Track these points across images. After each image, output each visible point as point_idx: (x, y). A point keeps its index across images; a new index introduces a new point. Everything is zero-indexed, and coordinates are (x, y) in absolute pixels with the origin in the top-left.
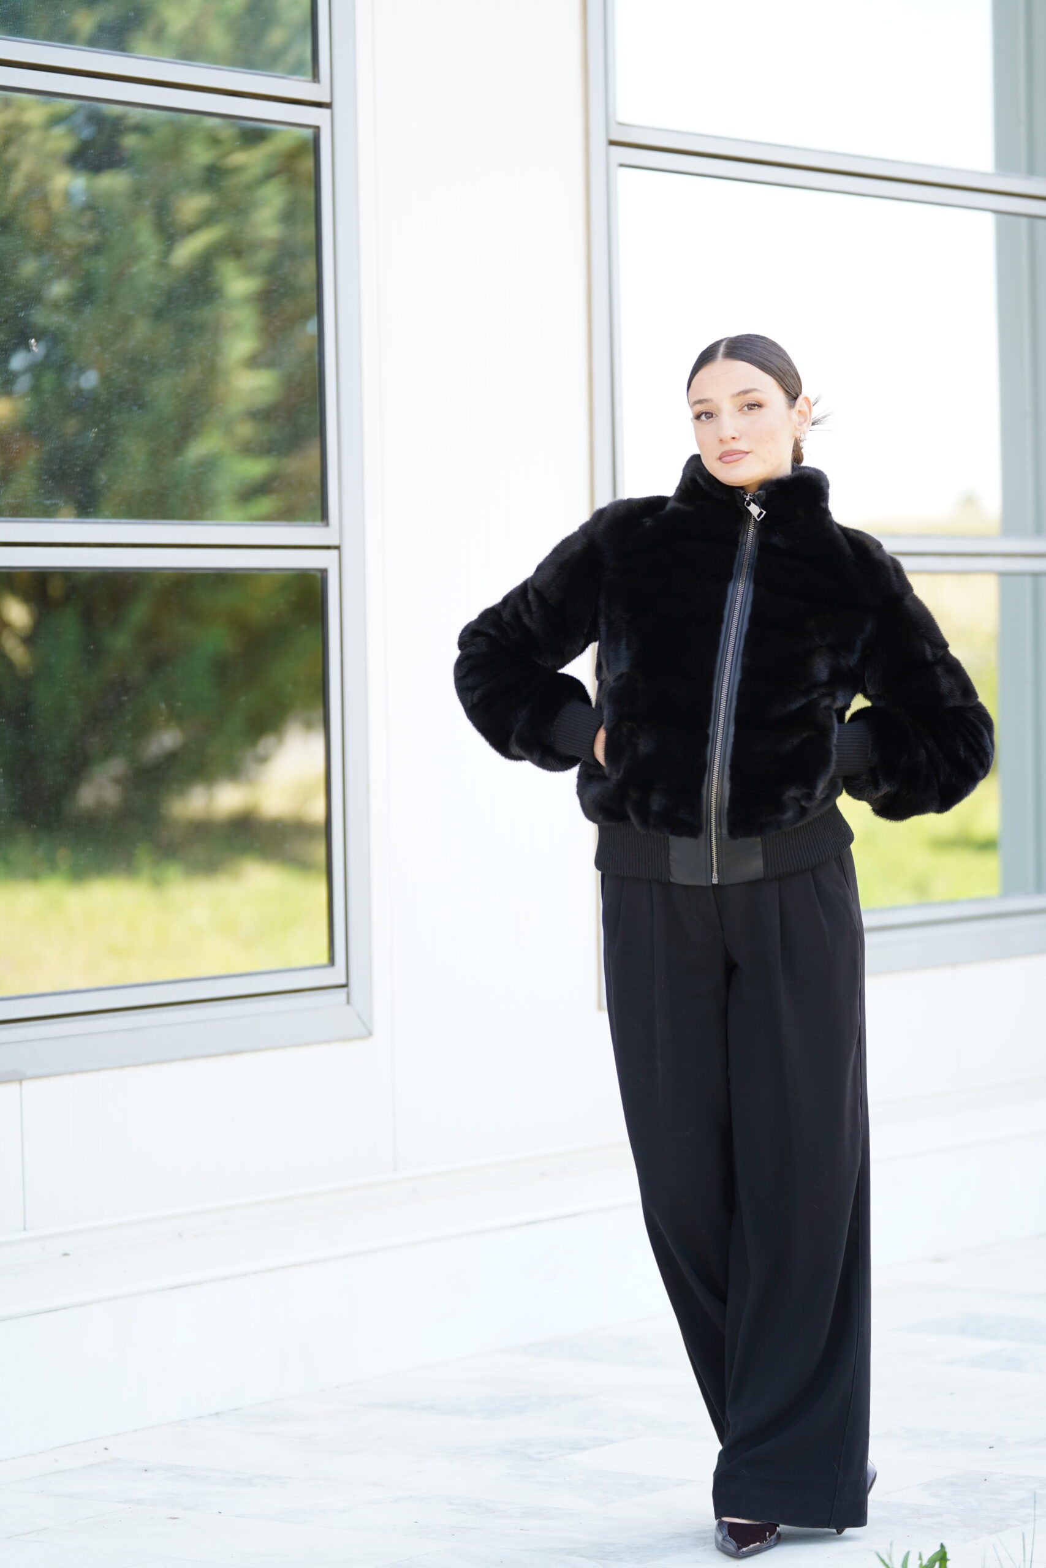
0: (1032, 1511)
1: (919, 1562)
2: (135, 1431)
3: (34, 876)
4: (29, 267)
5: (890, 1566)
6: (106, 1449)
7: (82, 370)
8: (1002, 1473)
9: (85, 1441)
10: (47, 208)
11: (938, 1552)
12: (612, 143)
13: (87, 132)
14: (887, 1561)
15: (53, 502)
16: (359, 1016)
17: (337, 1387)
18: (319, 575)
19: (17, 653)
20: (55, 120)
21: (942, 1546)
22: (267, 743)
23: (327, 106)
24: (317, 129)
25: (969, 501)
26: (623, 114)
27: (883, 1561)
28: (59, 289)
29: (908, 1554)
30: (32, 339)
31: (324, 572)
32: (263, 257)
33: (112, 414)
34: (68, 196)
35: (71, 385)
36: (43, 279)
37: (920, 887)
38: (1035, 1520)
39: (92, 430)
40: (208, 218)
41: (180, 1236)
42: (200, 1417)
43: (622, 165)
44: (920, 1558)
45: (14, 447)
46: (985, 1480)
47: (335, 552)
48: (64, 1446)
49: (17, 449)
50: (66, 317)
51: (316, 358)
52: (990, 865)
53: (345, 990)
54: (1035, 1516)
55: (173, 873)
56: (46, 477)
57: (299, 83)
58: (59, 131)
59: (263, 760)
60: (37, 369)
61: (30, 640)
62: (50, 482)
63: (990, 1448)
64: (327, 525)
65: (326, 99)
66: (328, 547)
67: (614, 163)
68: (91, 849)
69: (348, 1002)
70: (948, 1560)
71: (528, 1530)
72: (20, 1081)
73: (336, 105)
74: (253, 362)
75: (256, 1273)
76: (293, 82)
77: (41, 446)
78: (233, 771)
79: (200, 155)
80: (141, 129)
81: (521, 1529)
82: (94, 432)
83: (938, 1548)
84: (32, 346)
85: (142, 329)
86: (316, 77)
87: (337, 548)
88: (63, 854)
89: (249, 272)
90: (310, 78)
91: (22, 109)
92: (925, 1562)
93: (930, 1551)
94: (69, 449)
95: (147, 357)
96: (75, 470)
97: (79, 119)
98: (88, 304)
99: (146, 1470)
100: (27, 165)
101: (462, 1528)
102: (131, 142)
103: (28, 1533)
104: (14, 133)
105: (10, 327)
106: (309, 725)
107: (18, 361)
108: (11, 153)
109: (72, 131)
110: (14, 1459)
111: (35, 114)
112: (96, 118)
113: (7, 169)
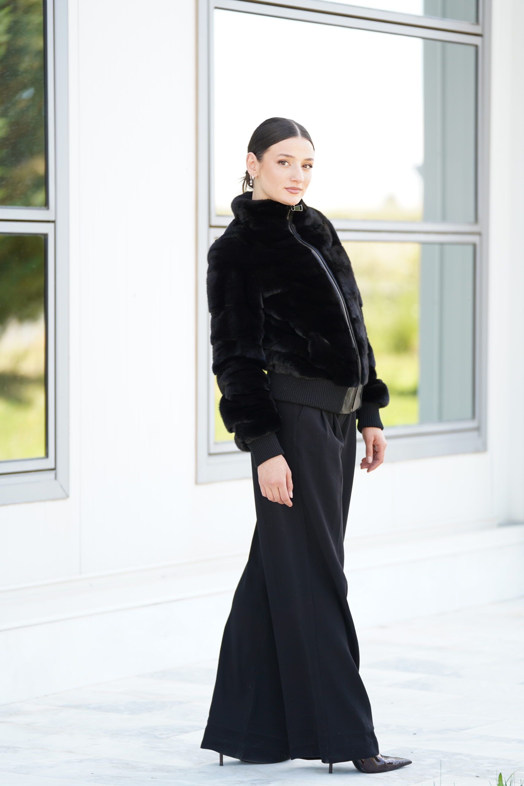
0: (439, 771)
8: (421, 749)
16: (62, 487)
17: (46, 696)
18: (43, 237)
25: (391, 200)
31: (46, 236)
38: (441, 776)
43: (216, 8)
46: (412, 752)
47: (52, 225)
51: (43, 113)
53: (53, 473)
54: (441, 773)
63: (414, 734)
64: (48, 209)
66: (48, 222)
67: (212, 5)
69: (56, 478)
71: (156, 778)
81: (152, 778)
87: (54, 222)
101: (118, 777)
106: (22, 320)
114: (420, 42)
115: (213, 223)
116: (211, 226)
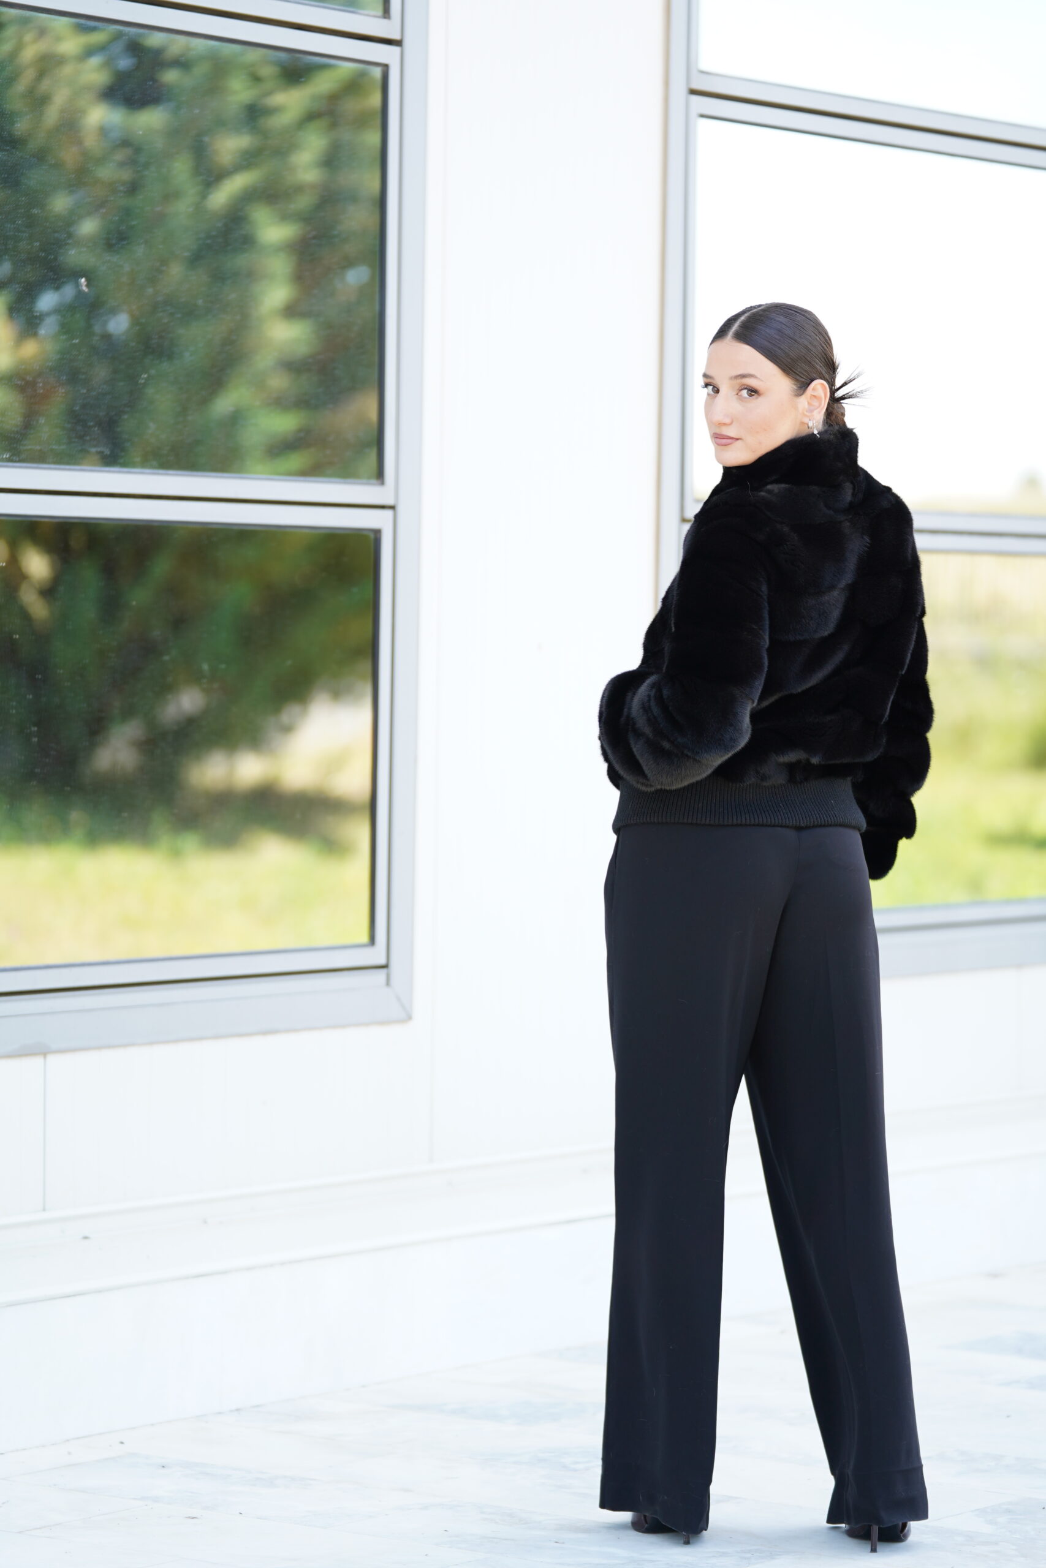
2: (152, 1425)
3: (48, 840)
4: (61, 203)
6: (122, 1443)
7: (114, 311)
9: (99, 1434)
10: (80, 142)
12: (693, 92)
13: (125, 63)
16: (399, 999)
17: (363, 1386)
18: (372, 536)
19: (38, 608)
20: (89, 52)
22: (291, 712)
23: (397, 43)
24: (385, 68)
28: (88, 227)
30: (82, 278)
31: (377, 533)
32: (303, 202)
33: (160, 359)
34: (102, 132)
35: (97, 329)
36: (75, 216)
37: (975, 884)
40: (248, 160)
41: (205, 1222)
42: (220, 1413)
43: (702, 116)
45: (57, 390)
47: (389, 513)
48: (78, 1438)
49: (62, 393)
53: (384, 971)
55: (190, 842)
56: (92, 424)
57: (369, 18)
58: (95, 61)
59: (288, 729)
60: (64, 311)
61: (48, 592)
62: (96, 429)
64: (383, 484)
65: (396, 36)
66: (383, 507)
67: (694, 113)
69: (388, 983)
72: (45, 1055)
73: (406, 43)
74: (291, 312)
76: (362, 17)
77: (88, 391)
79: (240, 93)
80: (183, 63)
81: (556, 1542)
82: (144, 378)
84: (82, 286)
85: (176, 271)
86: (386, 13)
87: (392, 508)
89: (285, 217)
90: (380, 12)
91: (59, 39)
94: (115, 395)
97: (119, 47)
99: (163, 1467)
100: (60, 99)
101: (494, 1538)
102: (170, 76)
103: (40, 1528)
104: (48, 64)
105: (38, 266)
106: (337, 695)
107: (47, 301)
108: (45, 85)
109: (108, 63)
110: (25, 1449)
111: (70, 44)
112: (135, 48)
113: (38, 101)
116: (684, 520)
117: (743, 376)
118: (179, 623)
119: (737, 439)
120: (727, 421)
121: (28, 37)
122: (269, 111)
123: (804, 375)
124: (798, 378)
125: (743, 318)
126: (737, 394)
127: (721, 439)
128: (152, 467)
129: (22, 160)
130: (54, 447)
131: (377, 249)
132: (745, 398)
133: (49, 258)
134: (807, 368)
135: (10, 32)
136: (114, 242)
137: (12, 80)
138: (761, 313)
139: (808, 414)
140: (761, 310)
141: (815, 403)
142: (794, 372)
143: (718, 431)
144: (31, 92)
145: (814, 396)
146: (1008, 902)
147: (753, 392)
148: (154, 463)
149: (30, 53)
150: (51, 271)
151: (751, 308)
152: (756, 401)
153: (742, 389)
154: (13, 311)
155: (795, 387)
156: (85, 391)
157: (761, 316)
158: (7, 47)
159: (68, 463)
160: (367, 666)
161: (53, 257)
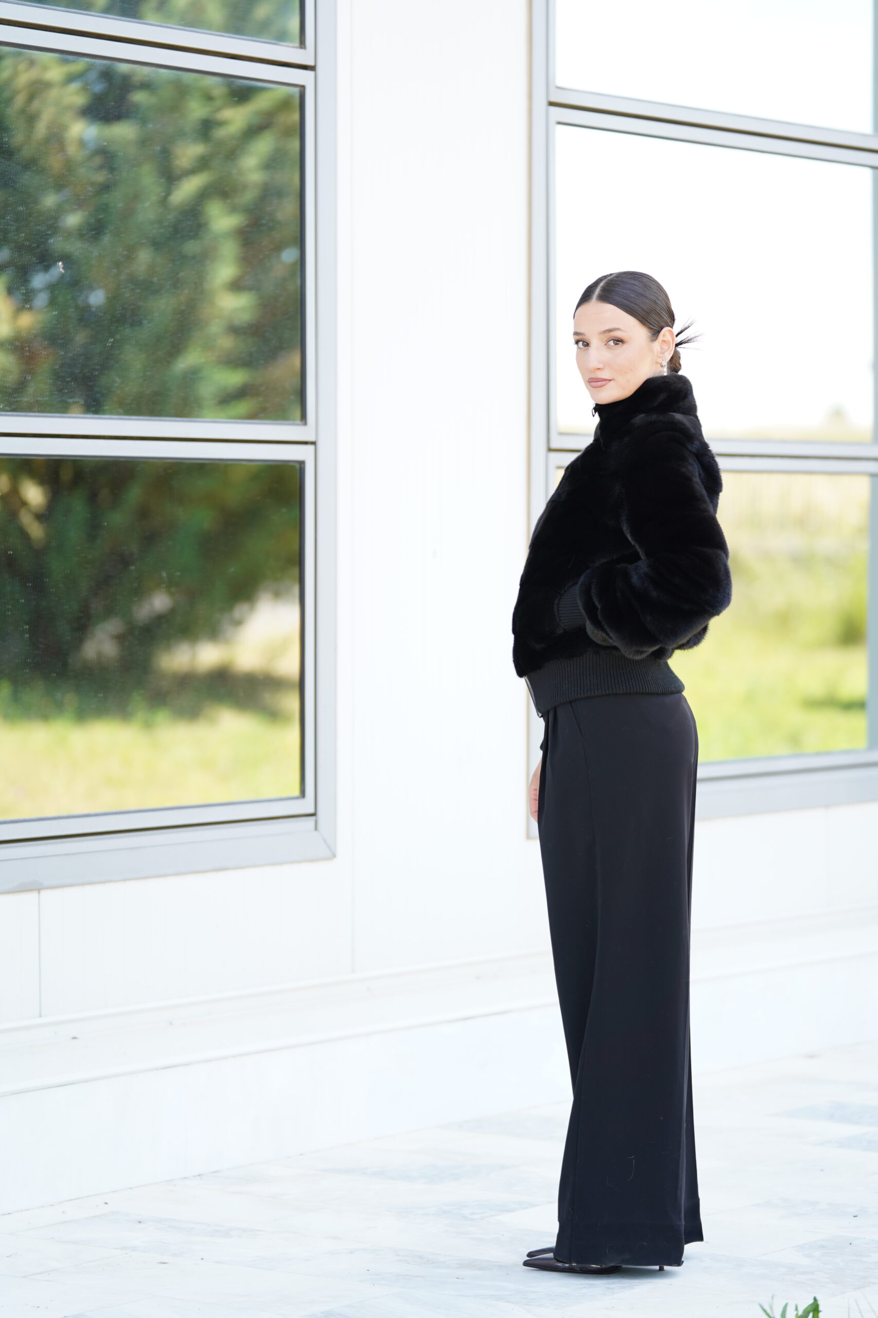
1: (796, 1313)
2: (131, 1188)
3: (45, 717)
4: (50, 200)
5: (771, 1315)
6: (106, 1203)
7: (91, 288)
8: (864, 1238)
9: (88, 1197)
10: (64, 151)
11: (812, 1304)
12: (552, 104)
13: (99, 88)
14: (769, 1311)
15: (75, 400)
16: (325, 841)
17: (301, 1155)
18: (298, 466)
19: (36, 531)
20: (70, 79)
21: (815, 1299)
22: (240, 610)
23: (312, 68)
24: (303, 88)
25: (838, 414)
26: (563, 77)
27: (765, 1311)
28: (73, 220)
29: (786, 1305)
30: (59, 262)
31: (302, 464)
32: (249, 197)
33: (126, 326)
34: (82, 143)
35: (82, 301)
36: (60, 211)
37: (795, 739)
39: (108, 340)
40: (203, 164)
41: (171, 1024)
42: (185, 1178)
43: (559, 123)
44: (796, 1309)
45: (43, 353)
46: (851, 1244)
47: (312, 447)
48: (71, 1200)
49: (45, 355)
50: (89, 244)
52: (858, 723)
53: (313, 818)
55: (162, 717)
56: (69, 379)
57: (287, 48)
58: (74, 86)
59: (238, 623)
60: (52, 288)
61: (44, 517)
63: (855, 1216)
64: (306, 424)
65: (311, 63)
66: (306, 443)
67: (552, 121)
68: (102, 695)
69: (316, 829)
70: (820, 1311)
71: (463, 1279)
72: (39, 890)
73: (319, 68)
74: (236, 286)
75: (234, 1056)
76: (283, 48)
77: (66, 352)
78: (214, 633)
79: (196, 110)
80: (146, 86)
81: (457, 1278)
82: (110, 342)
83: (812, 1301)
84: (61, 269)
85: (144, 256)
86: (302, 44)
87: (314, 443)
88: (70, 698)
89: (233, 209)
90: (297, 44)
91: (45, 68)
92: (800, 1312)
93: (807, 1302)
94: (89, 356)
95: (156, 279)
96: (94, 374)
97: (93, 76)
98: (107, 233)
99: (140, 1222)
100: (47, 117)
101: (407, 1276)
102: (139, 97)
103: (40, 1273)
104: (38, 89)
105: (23, 253)
106: (277, 595)
107: (39, 280)
108: (36, 105)
109: (85, 89)
110: (28, 1210)
111: (55, 73)
112: (107, 75)
113: (31, 119)
114: (868, 172)
115: (554, 445)
116: (550, 450)
117: (610, 331)
118: (150, 539)
119: (610, 380)
120: (600, 366)
121: (22, 67)
122: (221, 124)
123: (656, 324)
124: (651, 326)
125: (602, 284)
126: (606, 345)
127: (594, 382)
128: (118, 414)
129: (10, 168)
130: (39, 399)
131: (298, 234)
132: (613, 346)
133: (33, 245)
134: (657, 318)
135: (8, 62)
136: (85, 232)
137: (9, 101)
138: (616, 279)
139: (661, 355)
140: (614, 277)
141: (666, 347)
142: (649, 323)
143: (593, 376)
144: (23, 111)
145: (664, 341)
146: (818, 754)
147: (618, 341)
148: (120, 410)
149: (24, 79)
150: (34, 257)
151: (605, 277)
152: (621, 348)
153: (610, 341)
154: (10, 291)
155: (650, 334)
156: (63, 353)
157: (616, 281)
158: (6, 74)
159: (50, 412)
160: (296, 571)
161: (35, 245)
